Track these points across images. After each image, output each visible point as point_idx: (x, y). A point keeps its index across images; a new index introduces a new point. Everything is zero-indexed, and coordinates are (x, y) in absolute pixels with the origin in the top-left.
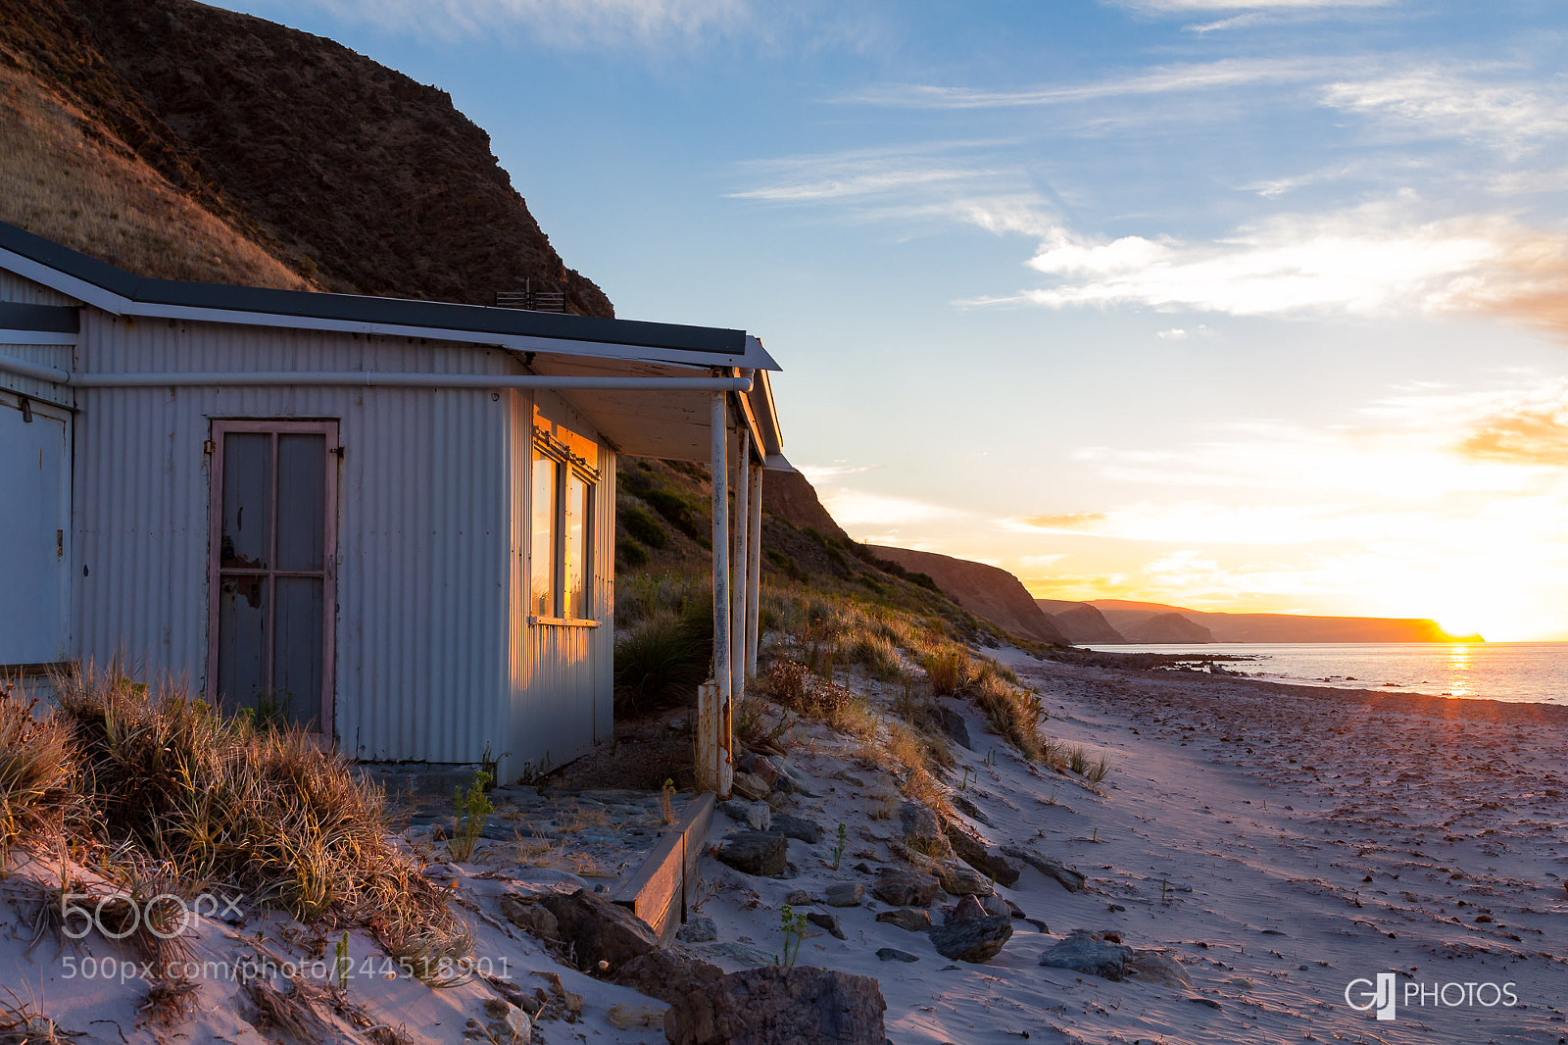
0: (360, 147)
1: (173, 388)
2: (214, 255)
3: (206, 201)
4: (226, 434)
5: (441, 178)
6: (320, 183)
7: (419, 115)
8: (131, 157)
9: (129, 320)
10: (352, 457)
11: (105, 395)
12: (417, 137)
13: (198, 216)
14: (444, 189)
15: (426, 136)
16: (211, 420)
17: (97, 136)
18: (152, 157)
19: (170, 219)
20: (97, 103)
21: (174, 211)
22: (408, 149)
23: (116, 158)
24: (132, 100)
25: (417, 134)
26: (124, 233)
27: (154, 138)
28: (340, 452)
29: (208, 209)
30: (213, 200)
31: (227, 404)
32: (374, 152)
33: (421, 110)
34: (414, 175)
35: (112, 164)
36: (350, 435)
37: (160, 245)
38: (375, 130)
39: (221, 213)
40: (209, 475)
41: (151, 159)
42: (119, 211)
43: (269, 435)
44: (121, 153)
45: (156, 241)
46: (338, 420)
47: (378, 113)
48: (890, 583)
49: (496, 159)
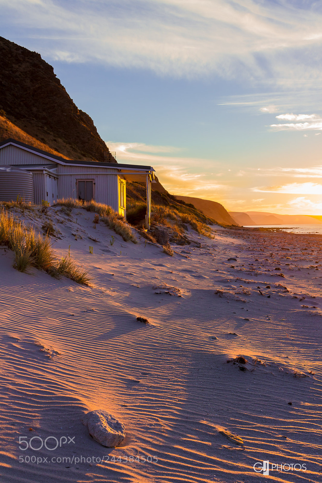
0: (13, 72)
1: (71, 175)
4: (79, 181)
5: (39, 82)
7: (31, 61)
9: (65, 166)
10: (96, 184)
11: (62, 176)
12: (31, 69)
14: (40, 85)
15: (33, 68)
16: (76, 179)
22: (28, 72)
25: (31, 68)
28: (95, 184)
31: (79, 177)
32: (18, 74)
33: (31, 60)
34: (30, 81)
36: (96, 181)
38: (17, 66)
40: (77, 187)
43: (85, 181)
46: (94, 179)
47: (18, 61)
48: (181, 206)
49: (56, 75)
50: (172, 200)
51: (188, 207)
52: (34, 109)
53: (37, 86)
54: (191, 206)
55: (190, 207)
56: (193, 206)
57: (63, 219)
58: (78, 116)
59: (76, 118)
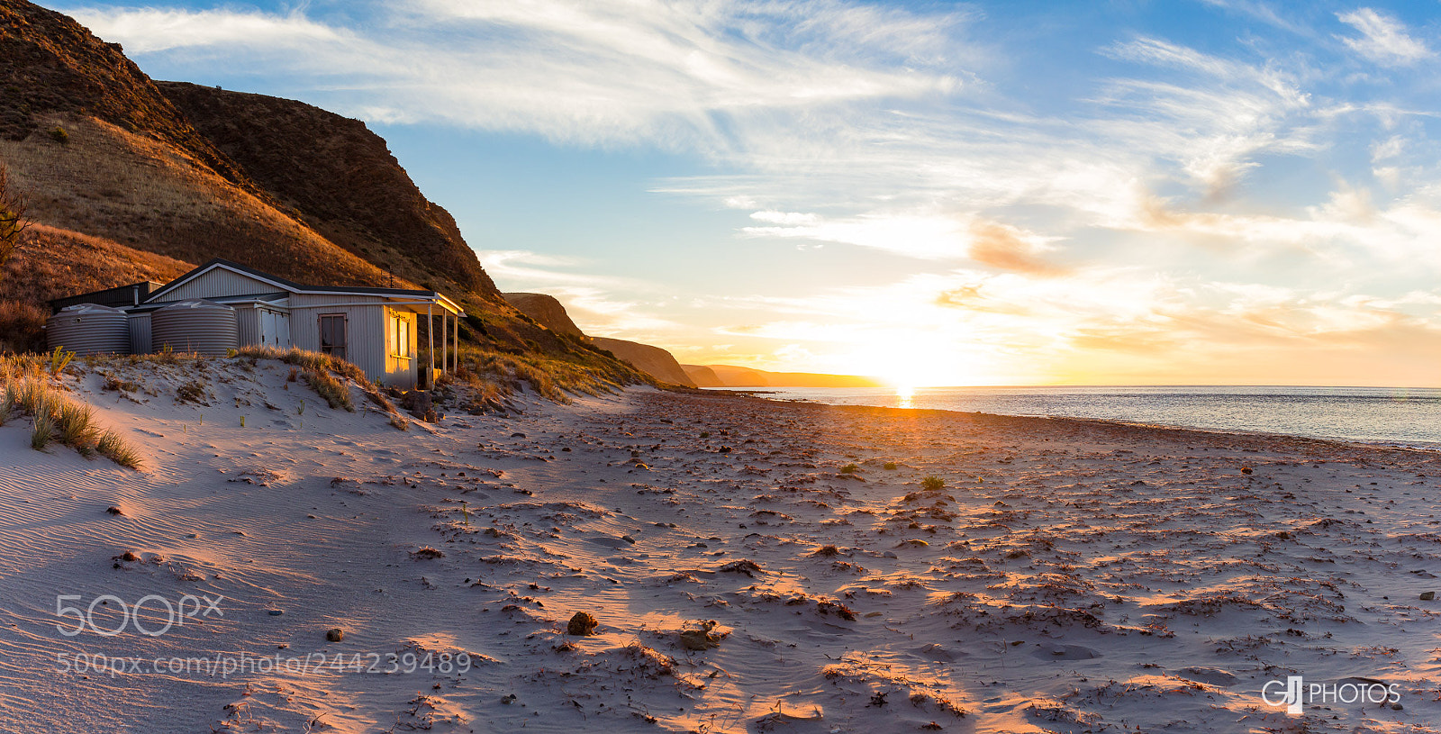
0: (317, 151)
1: (310, 308)
2: (255, 215)
3: (246, 188)
4: (323, 317)
5: (360, 163)
6: (298, 170)
7: (346, 133)
8: (213, 174)
10: (349, 322)
11: (296, 310)
12: (346, 144)
13: (246, 198)
14: (360, 167)
15: (352, 143)
16: (319, 315)
17: (198, 166)
18: (221, 171)
19: (234, 201)
20: (194, 150)
21: (235, 197)
22: (341, 150)
23: (207, 175)
24: (209, 145)
25: (345, 142)
26: (216, 210)
27: (220, 162)
29: (250, 193)
30: (250, 187)
31: (322, 311)
32: (324, 153)
33: (346, 130)
34: (345, 162)
35: (206, 178)
36: (349, 316)
37: (232, 214)
38: (323, 142)
39: (253, 192)
41: (221, 173)
42: (212, 201)
43: (331, 317)
44: (208, 172)
45: (230, 212)
46: (346, 313)
47: (324, 134)
48: (590, 354)
49: (390, 152)
50: (575, 344)
51: (601, 356)
52: (352, 204)
53: (355, 169)
54: (608, 354)
55: (605, 355)
56: (611, 354)
57: (230, 376)
58: (428, 212)
59: (423, 216)
